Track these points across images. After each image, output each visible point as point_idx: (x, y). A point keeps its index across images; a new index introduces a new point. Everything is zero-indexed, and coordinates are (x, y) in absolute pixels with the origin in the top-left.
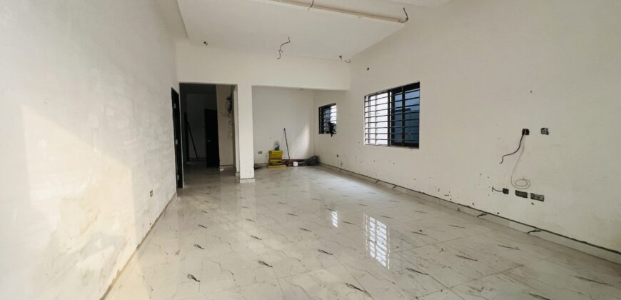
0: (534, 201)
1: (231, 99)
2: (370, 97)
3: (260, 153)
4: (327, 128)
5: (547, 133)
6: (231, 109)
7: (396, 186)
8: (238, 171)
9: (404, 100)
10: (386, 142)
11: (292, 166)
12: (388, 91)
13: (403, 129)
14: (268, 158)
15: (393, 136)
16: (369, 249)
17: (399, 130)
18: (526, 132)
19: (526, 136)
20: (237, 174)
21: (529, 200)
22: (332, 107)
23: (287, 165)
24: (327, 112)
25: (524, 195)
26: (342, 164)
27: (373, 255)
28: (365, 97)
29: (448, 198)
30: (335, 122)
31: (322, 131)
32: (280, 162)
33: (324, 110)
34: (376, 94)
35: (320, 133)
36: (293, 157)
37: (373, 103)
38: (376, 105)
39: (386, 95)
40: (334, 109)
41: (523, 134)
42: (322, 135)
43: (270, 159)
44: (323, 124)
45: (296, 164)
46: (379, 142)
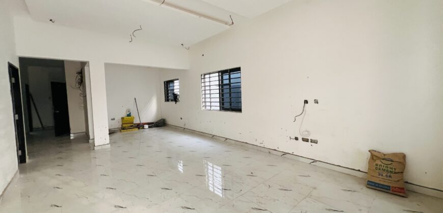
0: (312, 144)
1: (81, 74)
2: (205, 75)
3: (113, 119)
4: (170, 96)
5: (317, 103)
6: (82, 82)
7: (227, 139)
8: (91, 138)
9: (230, 79)
10: (218, 108)
11: (143, 128)
12: (219, 72)
13: (230, 99)
14: (121, 123)
15: (223, 104)
16: (208, 186)
17: (227, 100)
18: (306, 102)
19: (306, 104)
20: (91, 141)
21: (309, 143)
22: (175, 82)
23: (139, 128)
24: (171, 85)
25: (307, 140)
26: (185, 125)
27: (211, 189)
28: (202, 75)
29: (262, 145)
30: (178, 93)
31: (167, 100)
32: (132, 126)
33: (168, 84)
34: (210, 74)
35: (165, 101)
36: (143, 121)
37: (207, 80)
38: (210, 82)
39: (217, 74)
40: (176, 83)
41: (305, 103)
42: (167, 103)
43: (123, 124)
44: (168, 94)
45: (146, 126)
46: (212, 108)
